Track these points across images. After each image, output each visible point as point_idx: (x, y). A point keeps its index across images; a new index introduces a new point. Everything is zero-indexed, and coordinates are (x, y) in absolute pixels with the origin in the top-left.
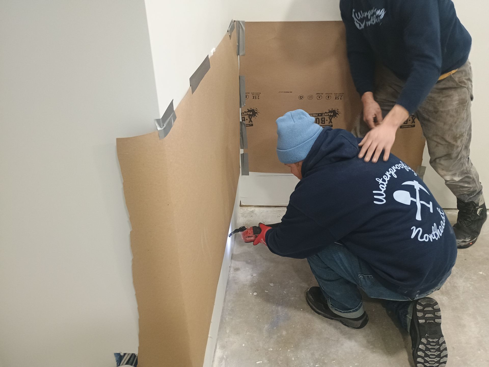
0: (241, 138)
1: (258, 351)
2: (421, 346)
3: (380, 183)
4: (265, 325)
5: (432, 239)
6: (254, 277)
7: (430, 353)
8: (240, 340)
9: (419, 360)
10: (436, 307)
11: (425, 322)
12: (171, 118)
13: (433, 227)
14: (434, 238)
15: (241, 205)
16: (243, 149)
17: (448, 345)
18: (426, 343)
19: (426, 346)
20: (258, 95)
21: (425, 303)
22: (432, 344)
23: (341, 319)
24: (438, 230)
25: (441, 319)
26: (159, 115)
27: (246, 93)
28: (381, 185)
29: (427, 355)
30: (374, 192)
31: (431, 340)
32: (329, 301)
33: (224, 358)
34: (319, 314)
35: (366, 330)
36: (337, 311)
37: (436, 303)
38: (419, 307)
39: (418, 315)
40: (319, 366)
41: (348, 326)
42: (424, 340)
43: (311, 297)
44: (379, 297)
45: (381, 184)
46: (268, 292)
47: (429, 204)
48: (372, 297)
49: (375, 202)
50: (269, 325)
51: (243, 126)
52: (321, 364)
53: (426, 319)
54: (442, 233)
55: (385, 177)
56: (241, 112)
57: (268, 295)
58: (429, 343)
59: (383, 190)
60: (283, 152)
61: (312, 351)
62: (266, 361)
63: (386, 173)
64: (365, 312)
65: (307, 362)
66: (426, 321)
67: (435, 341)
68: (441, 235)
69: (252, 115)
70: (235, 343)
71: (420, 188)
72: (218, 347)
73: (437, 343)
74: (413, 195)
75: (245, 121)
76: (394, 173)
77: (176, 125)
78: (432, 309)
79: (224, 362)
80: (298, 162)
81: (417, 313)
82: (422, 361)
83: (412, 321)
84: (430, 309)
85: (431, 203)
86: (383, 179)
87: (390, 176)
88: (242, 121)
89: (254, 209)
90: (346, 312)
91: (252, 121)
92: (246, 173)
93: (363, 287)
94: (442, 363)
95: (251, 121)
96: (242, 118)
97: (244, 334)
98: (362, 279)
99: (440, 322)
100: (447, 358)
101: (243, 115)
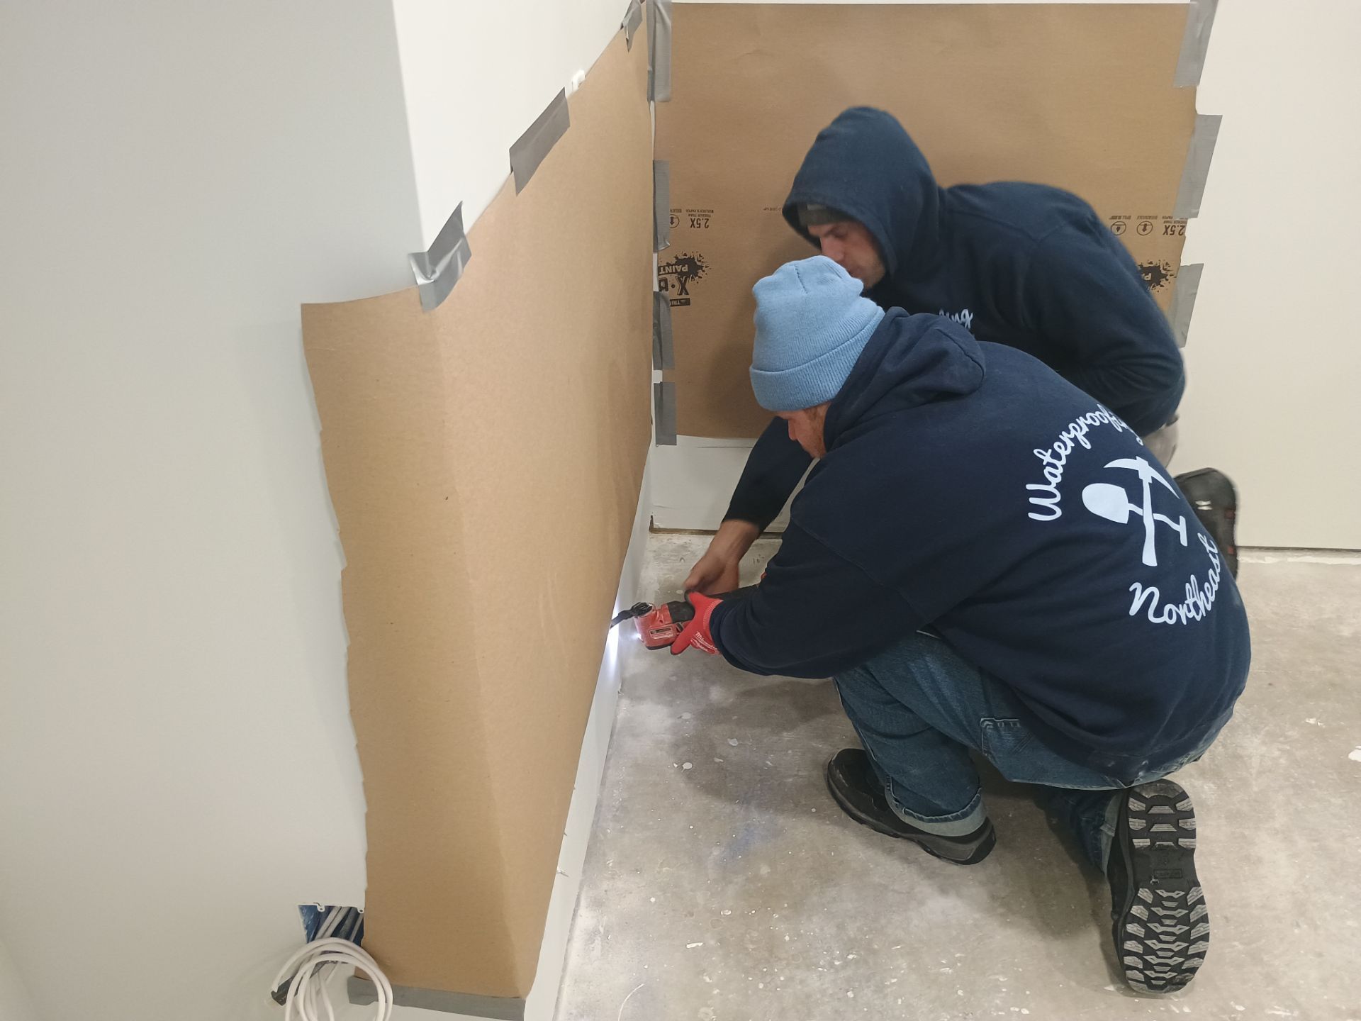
0: (657, 340)
1: (693, 915)
2: (1136, 910)
3: (1044, 463)
4: (713, 849)
5: (1187, 617)
6: (686, 720)
7: (1160, 929)
8: (644, 886)
9: (1130, 945)
10: (1183, 807)
11: (1149, 844)
12: (456, 252)
13: (1187, 585)
14: (1190, 616)
15: (655, 527)
16: (661, 369)
17: (1210, 908)
18: (1150, 902)
19: (1152, 911)
20: (706, 215)
21: (1154, 795)
22: (1166, 904)
23: (921, 836)
24: (1202, 593)
25: (1194, 837)
26: (420, 240)
27: (671, 211)
28: (1048, 469)
29: (1151, 934)
30: (1030, 487)
31: (1165, 894)
32: (890, 790)
33: (600, 933)
34: (861, 823)
35: (989, 866)
36: (912, 818)
37: (1184, 796)
38: (1134, 805)
39: (1131, 827)
40: (856, 957)
41: (938, 856)
42: (1144, 894)
43: (841, 775)
44: (1035, 780)
45: (1049, 464)
46: (722, 761)
47: (1178, 522)
48: (1015, 780)
49: (1032, 515)
50: (723, 849)
51: (663, 305)
52: (863, 953)
53: (1155, 837)
54: (1212, 603)
55: (1059, 447)
56: (658, 264)
57: (722, 769)
58: (1158, 901)
59: (1054, 481)
60: (772, 376)
61: (840, 920)
62: (712, 942)
63: (1060, 436)
64: (987, 821)
65: (825, 948)
66: (1153, 843)
67: (1176, 897)
68: (1209, 607)
69: (687, 275)
70: (631, 893)
71: (1153, 478)
72: (583, 903)
73: (1182, 903)
74: (1135, 496)
75: (667, 290)
76: (1084, 435)
77: (469, 276)
78: (1172, 812)
79: (598, 941)
80: (816, 407)
81: (1130, 819)
82: (1140, 949)
83: (1115, 841)
84: (1167, 810)
85: (1182, 519)
86: (1054, 450)
87: (1073, 445)
88: (660, 290)
89: (689, 538)
90: (937, 821)
91: (686, 291)
92: (667, 438)
93: (992, 752)
94: (1193, 956)
95: (683, 290)
96: (660, 282)
97: (656, 872)
98: (990, 731)
99: (1192, 847)
100: (1207, 943)
101: (662, 272)
